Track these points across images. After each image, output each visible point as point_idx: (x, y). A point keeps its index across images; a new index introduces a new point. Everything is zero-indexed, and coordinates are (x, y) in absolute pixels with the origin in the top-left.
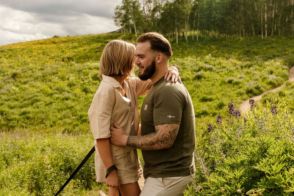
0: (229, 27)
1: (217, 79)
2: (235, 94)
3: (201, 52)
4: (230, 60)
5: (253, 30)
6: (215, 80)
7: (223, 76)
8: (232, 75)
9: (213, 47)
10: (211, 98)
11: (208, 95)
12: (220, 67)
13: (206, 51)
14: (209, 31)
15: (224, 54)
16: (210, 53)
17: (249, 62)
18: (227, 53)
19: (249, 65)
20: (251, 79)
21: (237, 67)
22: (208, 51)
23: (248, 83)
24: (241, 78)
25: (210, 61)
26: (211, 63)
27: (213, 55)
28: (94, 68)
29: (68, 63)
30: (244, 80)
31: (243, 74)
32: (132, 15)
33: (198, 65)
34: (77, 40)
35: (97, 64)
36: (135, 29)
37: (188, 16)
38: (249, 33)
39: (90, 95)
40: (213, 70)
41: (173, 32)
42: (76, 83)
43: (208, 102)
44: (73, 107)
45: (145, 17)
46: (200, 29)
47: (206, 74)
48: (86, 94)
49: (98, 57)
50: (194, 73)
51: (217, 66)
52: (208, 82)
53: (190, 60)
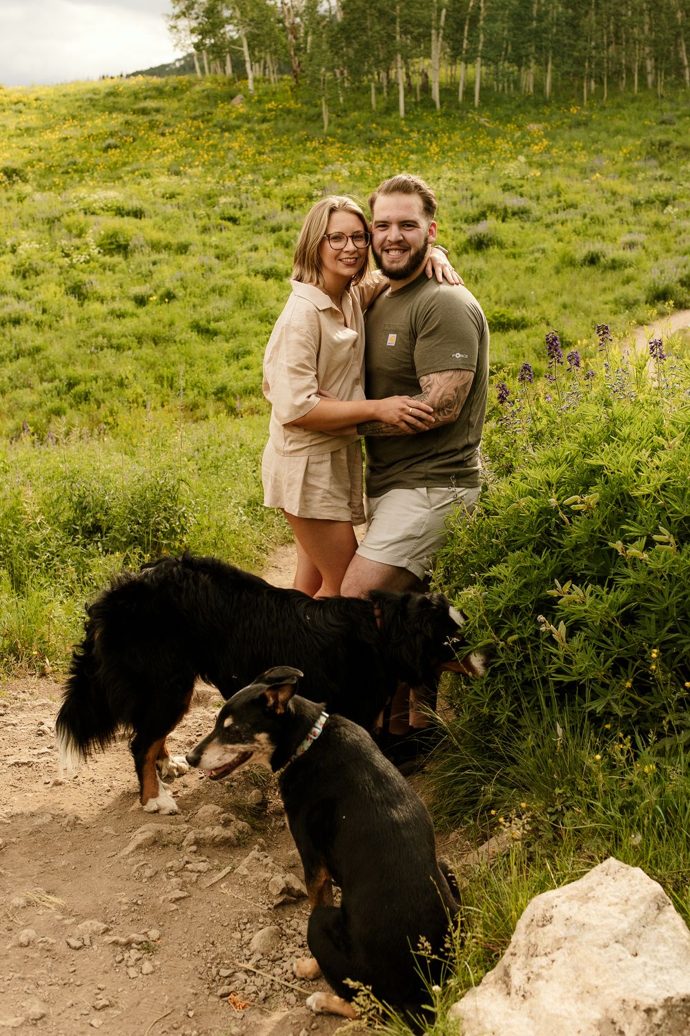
0: (594, 53)
1: (544, 251)
2: (606, 303)
3: (491, 150)
4: (594, 178)
5: (686, 62)
6: (537, 255)
7: (566, 239)
8: (599, 234)
9: (534, 127)
10: (523, 319)
11: (512, 306)
12: (557, 205)
13: (508, 142)
14: (520, 66)
15: (574, 156)
16: (521, 153)
17: (665, 186)
18: (584, 152)
19: (663, 199)
20: (668, 251)
21: (620, 204)
22: (514, 144)
23: (655, 265)
24: (631, 245)
25: (520, 182)
26: (527, 188)
27: (534, 159)
28: (103, 209)
29: (6, 191)
30: (643, 252)
31: (640, 232)
32: (234, 8)
33: (477, 197)
34: (35, 104)
35: (112, 194)
36: (247, 58)
37: (444, 12)
38: (667, 73)
39: (94, 307)
40: (532, 217)
41: (387, 70)
42: (41, 263)
43: (512, 333)
44: (38, 350)
45: (283, 12)
46: (487, 61)
47: (508, 230)
48: (82, 305)
49: (114, 167)
50: (464, 226)
51: (546, 202)
52: (512, 261)
53: (450, 180)
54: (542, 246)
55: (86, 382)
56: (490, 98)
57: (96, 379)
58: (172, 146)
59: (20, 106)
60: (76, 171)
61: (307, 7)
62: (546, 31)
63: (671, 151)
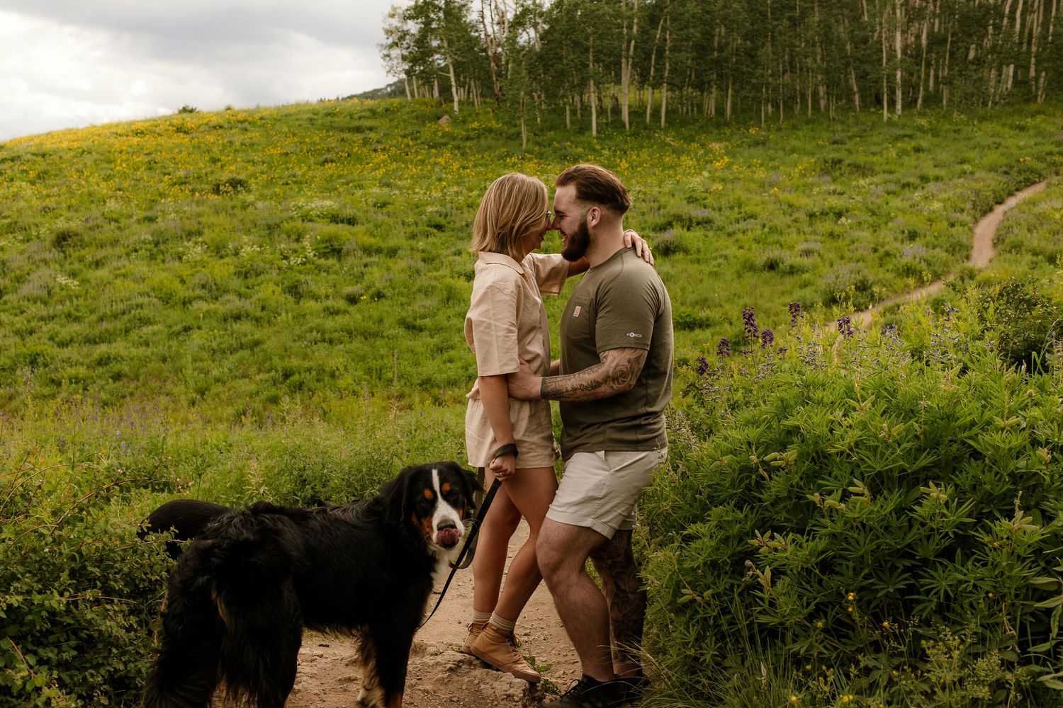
0: (770, 80)
1: (726, 257)
2: (785, 306)
3: (676, 166)
4: (772, 192)
5: (855, 89)
6: (720, 261)
7: (747, 246)
8: (777, 242)
9: (716, 146)
10: (708, 319)
11: (697, 307)
12: (738, 216)
13: (691, 159)
14: (702, 92)
15: (753, 172)
16: (705, 169)
17: (838, 199)
18: (762, 168)
19: (836, 211)
20: (842, 258)
21: (797, 215)
22: (698, 161)
23: (830, 271)
24: (807, 253)
25: (704, 195)
26: (710, 201)
27: (716, 175)
28: (319, 216)
29: (231, 200)
30: (819, 259)
31: (816, 241)
32: (441, 39)
33: (665, 208)
34: (259, 123)
35: (328, 203)
36: (453, 83)
37: (633, 42)
38: (838, 98)
39: (310, 305)
40: (715, 227)
41: (581, 95)
42: (262, 264)
43: (697, 331)
44: (257, 343)
45: (486, 42)
46: (672, 86)
47: (693, 238)
48: (298, 303)
49: (330, 179)
50: (652, 234)
51: (728, 213)
52: (696, 266)
53: (639, 192)
54: (724, 253)
55: (300, 373)
56: (676, 120)
57: (309, 370)
58: (383, 161)
59: (246, 125)
60: (295, 182)
61: (508, 39)
62: (726, 60)
63: (843, 168)
